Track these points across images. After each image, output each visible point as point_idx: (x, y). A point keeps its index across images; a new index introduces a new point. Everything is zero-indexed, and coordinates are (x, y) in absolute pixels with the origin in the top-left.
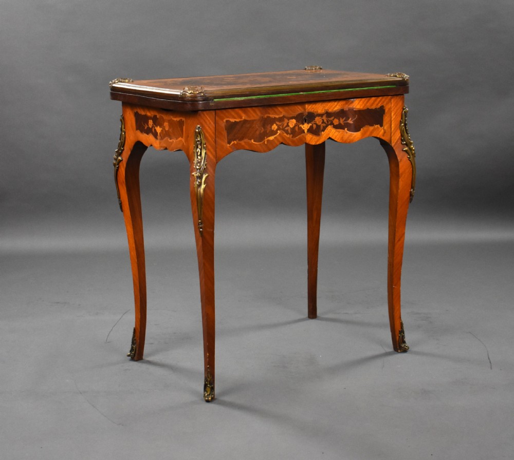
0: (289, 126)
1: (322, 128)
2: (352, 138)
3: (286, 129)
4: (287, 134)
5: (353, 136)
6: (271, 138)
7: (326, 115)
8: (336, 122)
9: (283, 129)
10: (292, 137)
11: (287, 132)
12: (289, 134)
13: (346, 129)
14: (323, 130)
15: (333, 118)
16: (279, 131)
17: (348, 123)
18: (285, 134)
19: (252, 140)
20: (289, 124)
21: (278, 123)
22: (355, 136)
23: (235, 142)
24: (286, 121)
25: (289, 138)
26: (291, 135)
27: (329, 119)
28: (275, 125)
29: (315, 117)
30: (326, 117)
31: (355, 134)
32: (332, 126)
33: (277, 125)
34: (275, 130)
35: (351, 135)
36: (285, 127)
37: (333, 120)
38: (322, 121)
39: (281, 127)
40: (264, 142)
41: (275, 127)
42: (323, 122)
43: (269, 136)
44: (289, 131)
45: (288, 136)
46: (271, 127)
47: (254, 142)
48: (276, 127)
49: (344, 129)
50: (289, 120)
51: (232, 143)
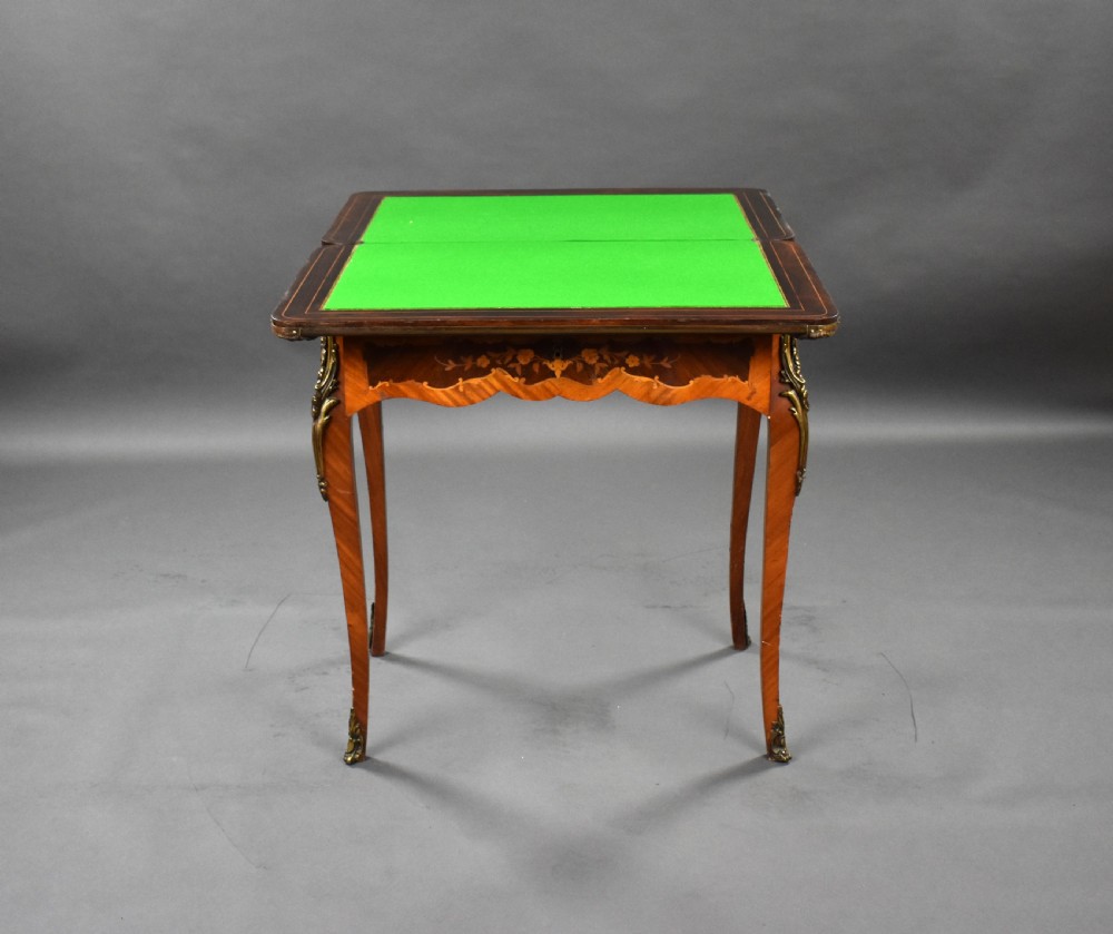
1: (597, 371)
2: (669, 396)
3: (511, 366)
4: (513, 377)
5: (672, 392)
6: (475, 381)
10: (526, 383)
12: (517, 376)
13: (657, 378)
14: (601, 376)
15: (625, 353)
17: (661, 366)
20: (519, 358)
22: (674, 395)
23: (387, 384)
25: (517, 384)
27: (618, 355)
31: (675, 389)
34: (484, 366)
35: (667, 391)
37: (627, 357)
39: (499, 362)
40: (457, 389)
44: (519, 371)
45: (516, 380)
46: (475, 360)
48: (488, 362)
49: (653, 377)
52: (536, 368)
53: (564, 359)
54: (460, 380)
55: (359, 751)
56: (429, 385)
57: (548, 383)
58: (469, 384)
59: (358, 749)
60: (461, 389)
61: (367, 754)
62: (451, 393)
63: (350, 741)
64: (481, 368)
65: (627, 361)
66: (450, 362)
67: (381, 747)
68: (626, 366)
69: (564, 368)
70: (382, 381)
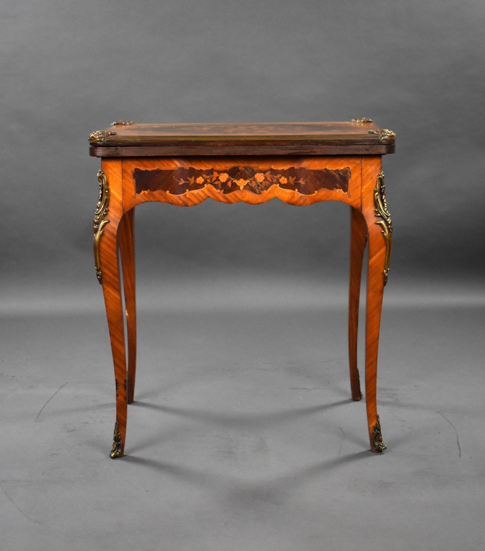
0: (219, 180)
3: (217, 183)
6: (195, 192)
7: (269, 172)
8: (284, 180)
9: (211, 183)
10: (224, 193)
11: (216, 186)
13: (297, 190)
15: (279, 176)
16: (205, 185)
18: (214, 189)
19: (168, 192)
20: (220, 178)
21: (204, 176)
23: (146, 192)
24: (216, 174)
25: (219, 193)
26: (222, 191)
27: (275, 177)
28: (201, 177)
29: (256, 173)
30: (270, 174)
32: (278, 185)
33: (203, 177)
36: (215, 181)
37: (280, 178)
38: (264, 178)
39: (209, 181)
40: (185, 195)
41: (200, 180)
42: (266, 180)
43: (192, 190)
45: (219, 191)
46: (195, 179)
47: (170, 194)
49: (294, 190)
50: (219, 174)
51: (143, 192)
52: (229, 184)
53: (245, 179)
54: (187, 190)
55: (120, 451)
56: (170, 193)
57: (236, 193)
58: (193, 194)
59: (119, 450)
60: (188, 196)
61: (125, 454)
62: (182, 197)
63: (114, 443)
64: (199, 184)
65: (281, 180)
66: (182, 179)
67: (133, 450)
68: (280, 183)
69: (245, 185)
70: (144, 190)
